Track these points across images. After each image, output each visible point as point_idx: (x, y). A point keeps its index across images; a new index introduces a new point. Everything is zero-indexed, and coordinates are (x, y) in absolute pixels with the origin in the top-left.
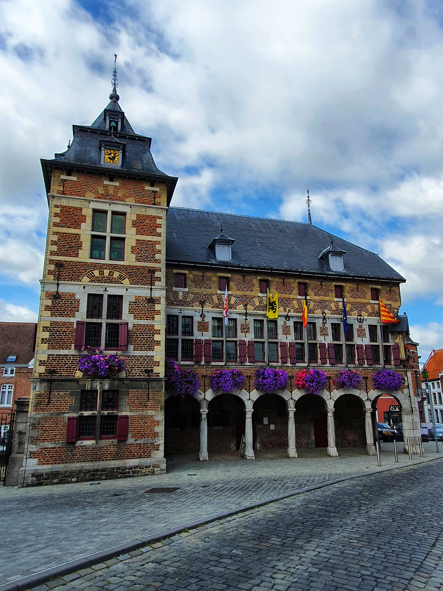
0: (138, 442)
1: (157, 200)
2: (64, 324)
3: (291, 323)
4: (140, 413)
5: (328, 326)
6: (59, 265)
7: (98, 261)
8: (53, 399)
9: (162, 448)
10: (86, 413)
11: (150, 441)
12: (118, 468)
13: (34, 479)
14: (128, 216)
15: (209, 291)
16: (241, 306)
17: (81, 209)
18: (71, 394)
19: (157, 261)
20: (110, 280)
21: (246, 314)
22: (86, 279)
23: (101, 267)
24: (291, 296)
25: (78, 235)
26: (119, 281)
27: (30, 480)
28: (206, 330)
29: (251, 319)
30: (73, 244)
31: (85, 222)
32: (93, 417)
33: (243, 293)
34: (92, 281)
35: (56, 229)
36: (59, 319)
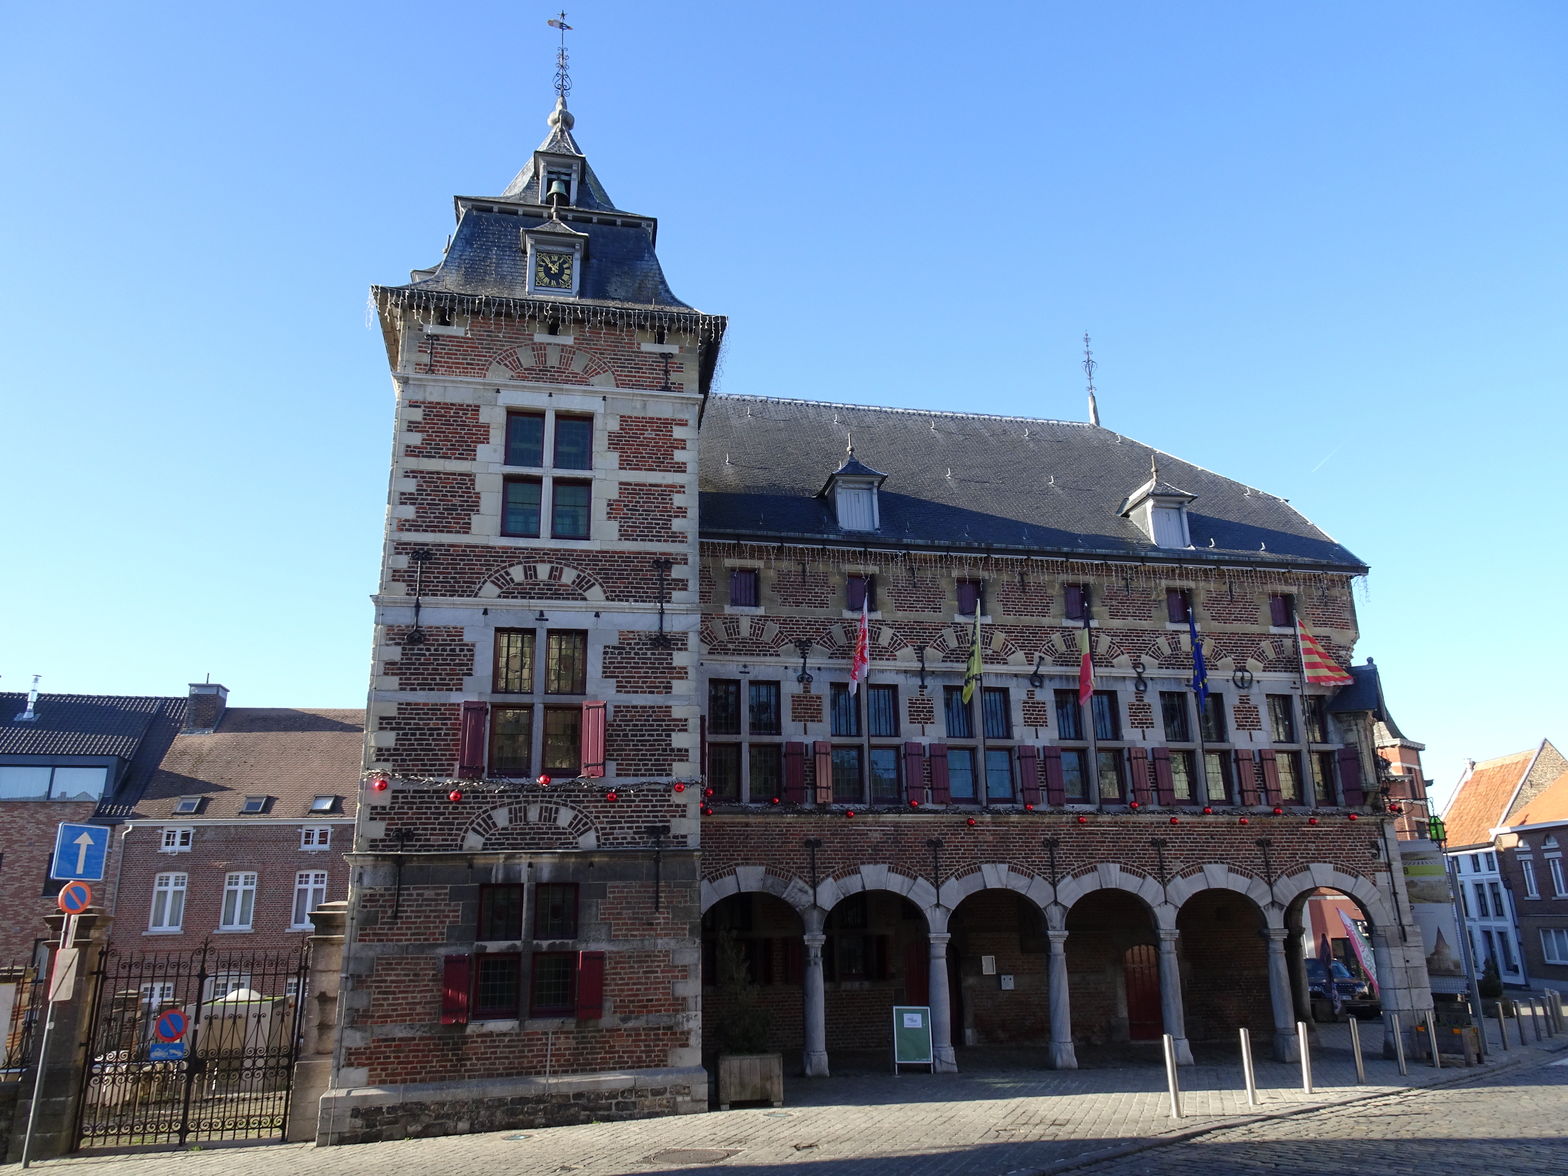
0: (630, 1024)
1: (674, 377)
2: (434, 708)
3: (1046, 695)
4: (636, 944)
5: (1153, 699)
6: (421, 554)
7: (522, 543)
8: (408, 911)
9: (696, 1041)
10: (493, 947)
11: (665, 1021)
12: (578, 1096)
13: (359, 1122)
14: (598, 423)
15: (821, 613)
16: (908, 651)
17: (476, 409)
18: (454, 895)
19: (675, 537)
20: (553, 591)
21: (922, 673)
22: (490, 590)
23: (531, 558)
24: (1046, 621)
25: (470, 477)
26: (577, 592)
27: (348, 1125)
28: (816, 717)
29: (935, 687)
30: (456, 501)
31: (486, 440)
32: (511, 958)
33: (912, 616)
34: (506, 595)
35: (413, 463)
36: (421, 697)
